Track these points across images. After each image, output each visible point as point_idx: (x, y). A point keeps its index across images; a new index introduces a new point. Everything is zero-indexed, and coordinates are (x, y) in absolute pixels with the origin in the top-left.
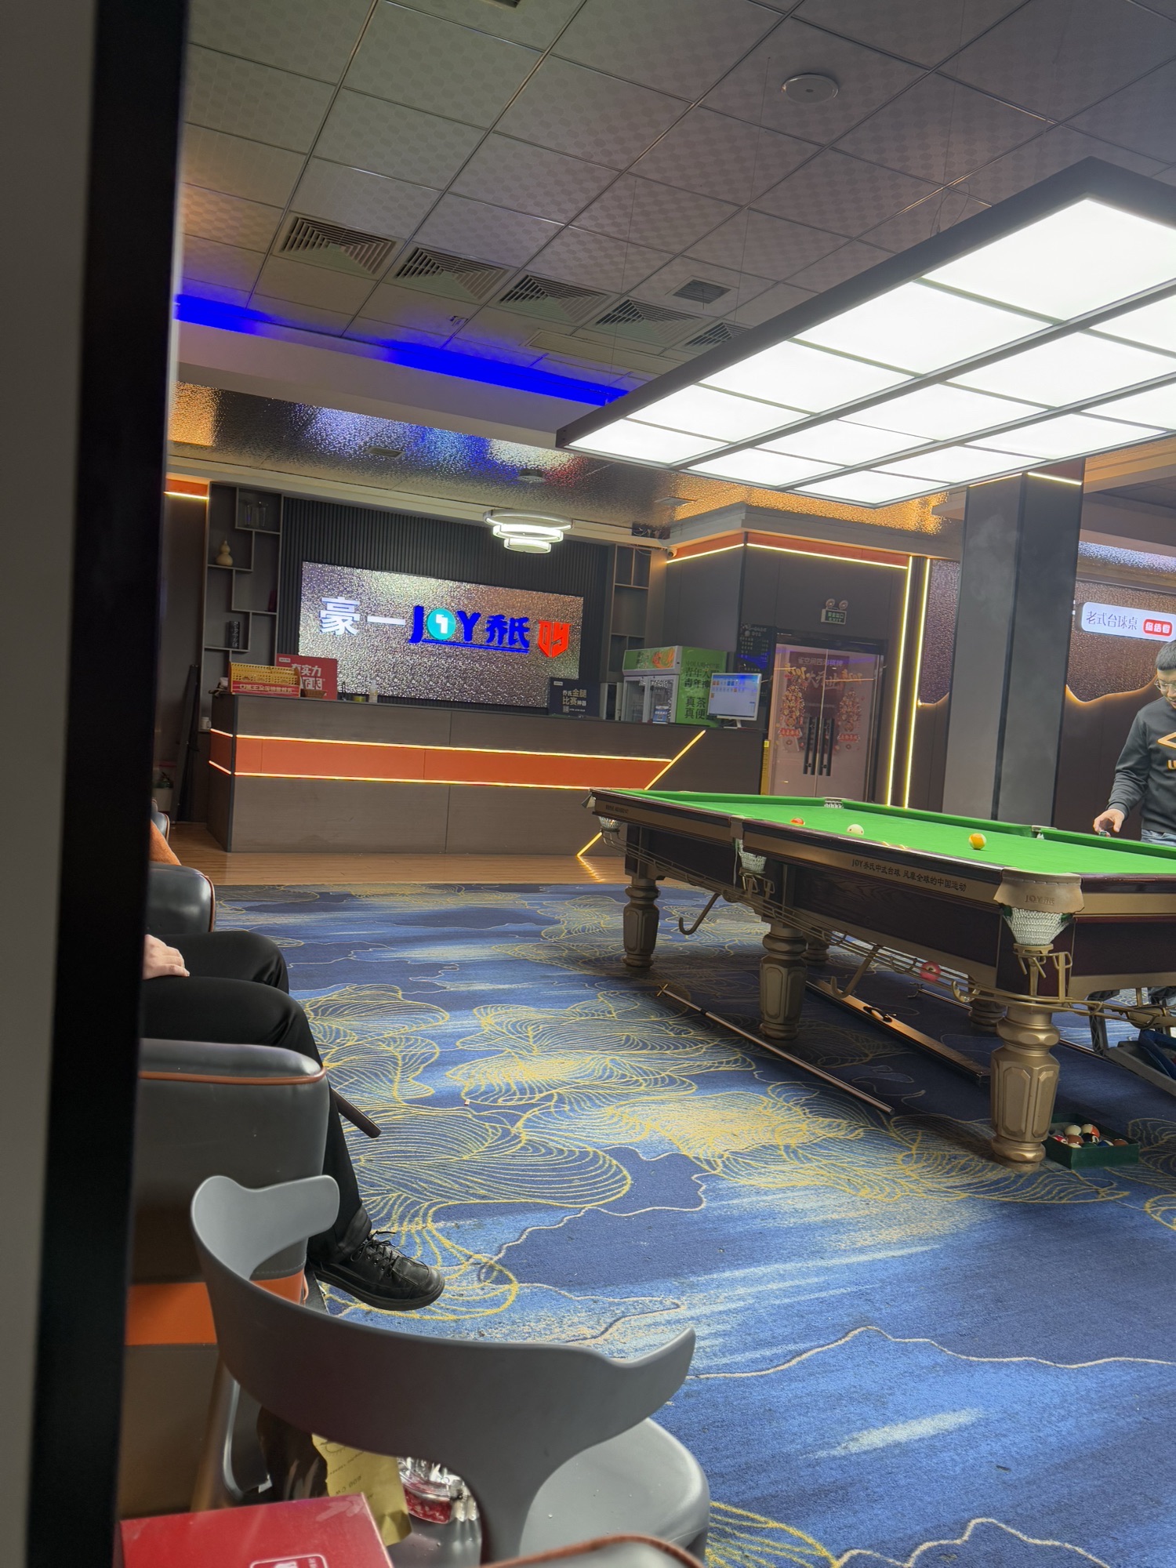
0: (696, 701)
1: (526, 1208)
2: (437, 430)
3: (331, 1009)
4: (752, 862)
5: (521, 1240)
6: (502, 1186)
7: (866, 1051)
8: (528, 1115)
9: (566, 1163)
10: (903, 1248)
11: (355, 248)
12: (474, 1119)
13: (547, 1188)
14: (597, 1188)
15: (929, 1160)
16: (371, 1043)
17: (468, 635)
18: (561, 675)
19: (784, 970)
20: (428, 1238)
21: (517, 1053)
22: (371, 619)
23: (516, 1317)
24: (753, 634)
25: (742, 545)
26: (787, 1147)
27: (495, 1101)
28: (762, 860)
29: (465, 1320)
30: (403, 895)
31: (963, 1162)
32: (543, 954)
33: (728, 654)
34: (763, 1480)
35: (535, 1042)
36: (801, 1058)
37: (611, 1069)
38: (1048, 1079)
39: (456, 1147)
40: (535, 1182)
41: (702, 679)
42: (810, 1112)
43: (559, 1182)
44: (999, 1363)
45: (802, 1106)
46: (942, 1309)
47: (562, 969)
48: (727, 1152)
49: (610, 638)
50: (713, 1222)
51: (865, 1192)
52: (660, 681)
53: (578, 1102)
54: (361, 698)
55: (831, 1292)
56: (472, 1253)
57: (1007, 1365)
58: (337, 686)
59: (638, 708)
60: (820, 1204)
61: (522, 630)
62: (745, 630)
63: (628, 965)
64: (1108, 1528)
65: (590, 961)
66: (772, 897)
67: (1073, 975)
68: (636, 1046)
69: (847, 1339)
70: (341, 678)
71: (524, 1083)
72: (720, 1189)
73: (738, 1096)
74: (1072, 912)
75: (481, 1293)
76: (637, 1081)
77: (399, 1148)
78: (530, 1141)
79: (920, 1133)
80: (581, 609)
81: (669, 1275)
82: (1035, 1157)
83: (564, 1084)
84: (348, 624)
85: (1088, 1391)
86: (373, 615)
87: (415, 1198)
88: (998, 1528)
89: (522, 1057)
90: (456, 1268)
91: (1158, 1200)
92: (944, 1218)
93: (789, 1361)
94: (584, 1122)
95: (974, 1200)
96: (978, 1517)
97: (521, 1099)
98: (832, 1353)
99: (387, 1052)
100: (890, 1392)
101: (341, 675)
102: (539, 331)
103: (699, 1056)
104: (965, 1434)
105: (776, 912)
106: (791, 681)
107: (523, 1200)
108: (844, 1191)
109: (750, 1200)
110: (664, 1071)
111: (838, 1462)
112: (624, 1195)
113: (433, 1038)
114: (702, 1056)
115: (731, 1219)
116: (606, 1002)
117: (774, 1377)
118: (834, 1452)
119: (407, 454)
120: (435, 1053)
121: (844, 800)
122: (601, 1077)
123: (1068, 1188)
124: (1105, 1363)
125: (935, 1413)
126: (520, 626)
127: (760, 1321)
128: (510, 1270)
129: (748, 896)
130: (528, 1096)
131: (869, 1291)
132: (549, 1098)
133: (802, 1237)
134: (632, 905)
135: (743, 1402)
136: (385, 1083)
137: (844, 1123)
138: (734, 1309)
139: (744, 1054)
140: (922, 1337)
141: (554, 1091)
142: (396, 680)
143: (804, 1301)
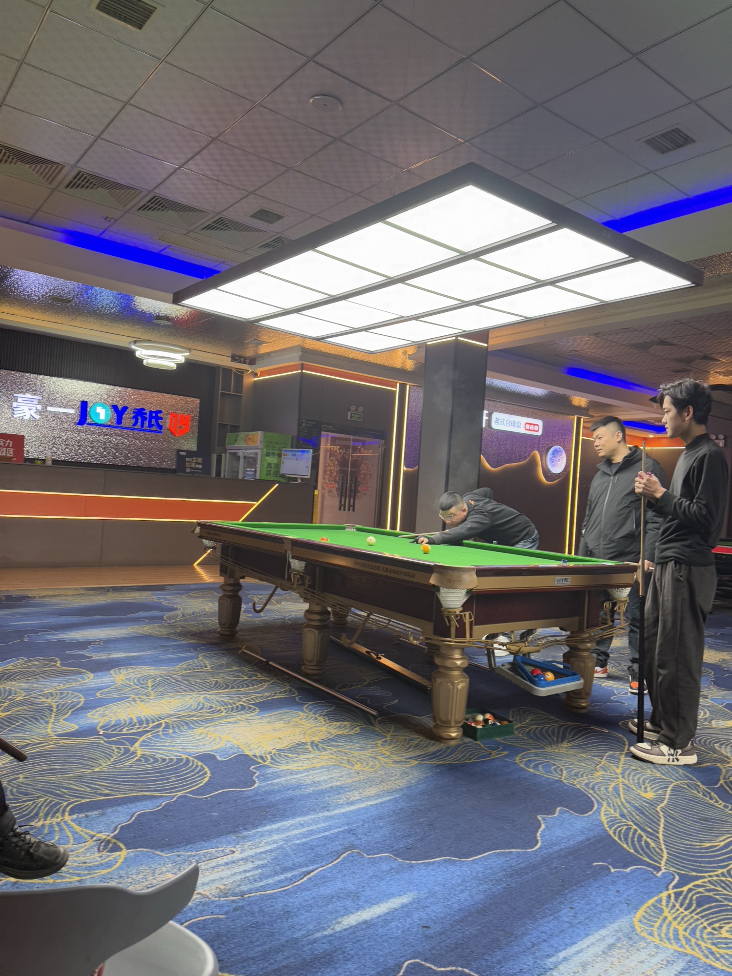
0: (273, 466)
1: (137, 799)
2: (97, 288)
3: (6, 676)
4: (297, 565)
5: (131, 821)
6: (121, 787)
7: (366, 678)
8: (143, 738)
9: (167, 767)
10: (377, 799)
11: (36, 167)
12: (105, 744)
13: (153, 785)
14: (186, 782)
15: (396, 743)
16: (34, 698)
17: (119, 421)
18: (185, 448)
19: (316, 632)
20: (65, 827)
21: (139, 698)
22: (49, 409)
23: (122, 873)
24: (308, 425)
25: (300, 371)
26: (312, 743)
27: (121, 730)
28: (303, 564)
29: (86, 879)
30: (67, 596)
31: (416, 742)
32: (163, 631)
33: (293, 437)
34: (280, 957)
35: (152, 690)
36: (326, 686)
37: (203, 703)
38: (462, 688)
39: (90, 763)
40: (144, 782)
41: (276, 452)
42: (329, 719)
43: (162, 780)
44: (428, 863)
45: (324, 716)
46: (398, 834)
47: (176, 640)
48: (274, 750)
49: (217, 426)
50: (261, 795)
51: (357, 767)
52: (250, 452)
53: (179, 727)
54: (39, 462)
55: (332, 832)
56: (95, 834)
57: (433, 863)
58: (23, 453)
59: (236, 470)
60: (330, 776)
61: (157, 418)
62: (303, 423)
63: (221, 635)
64: (484, 954)
65: (196, 634)
66: (309, 586)
67: (475, 625)
68: (221, 687)
69: (339, 860)
70: (26, 448)
71: (142, 717)
72: (268, 774)
73: (284, 714)
74: (471, 588)
75: (99, 859)
76: (220, 710)
77: (49, 767)
78: (143, 755)
79: (393, 727)
80: (198, 406)
81: (230, 833)
82: (457, 735)
83: (170, 715)
84: (33, 412)
85: (477, 873)
86: (51, 406)
87: (57, 801)
88: (421, 964)
89: (142, 700)
90: (83, 845)
91: (524, 755)
92: (403, 778)
93: (302, 878)
94: (181, 739)
95: (421, 765)
96: (410, 960)
97: (139, 728)
98: (329, 870)
99: (45, 702)
100: (363, 889)
101: (27, 446)
102: (164, 231)
103: (262, 690)
104: (406, 910)
105: (311, 595)
106: (332, 453)
107: (135, 794)
108: (345, 767)
109: (286, 779)
110: (239, 701)
111: (328, 938)
112: (204, 784)
113: (80, 691)
114: (265, 690)
115: (273, 792)
116: (204, 660)
117: (292, 890)
118: (326, 933)
119: (76, 302)
120: (81, 702)
121: (357, 526)
122: (196, 709)
123: (475, 753)
124: (488, 855)
125: (389, 899)
126: (156, 416)
127: (286, 856)
128: (122, 842)
129: (295, 586)
130: (144, 725)
131: (354, 828)
132: (159, 725)
133: (317, 799)
134: (224, 596)
135: (272, 909)
136: (42, 724)
137: (348, 724)
138: (270, 850)
139: (290, 686)
140: (385, 853)
141: (162, 721)
142: (67, 450)
143: (315, 839)
